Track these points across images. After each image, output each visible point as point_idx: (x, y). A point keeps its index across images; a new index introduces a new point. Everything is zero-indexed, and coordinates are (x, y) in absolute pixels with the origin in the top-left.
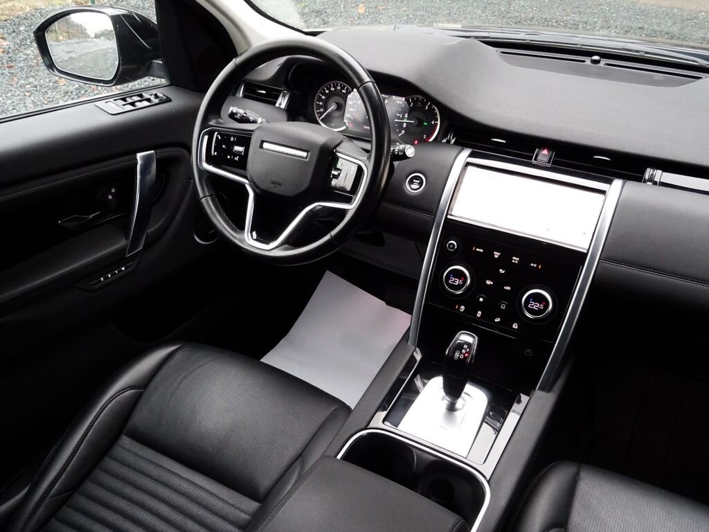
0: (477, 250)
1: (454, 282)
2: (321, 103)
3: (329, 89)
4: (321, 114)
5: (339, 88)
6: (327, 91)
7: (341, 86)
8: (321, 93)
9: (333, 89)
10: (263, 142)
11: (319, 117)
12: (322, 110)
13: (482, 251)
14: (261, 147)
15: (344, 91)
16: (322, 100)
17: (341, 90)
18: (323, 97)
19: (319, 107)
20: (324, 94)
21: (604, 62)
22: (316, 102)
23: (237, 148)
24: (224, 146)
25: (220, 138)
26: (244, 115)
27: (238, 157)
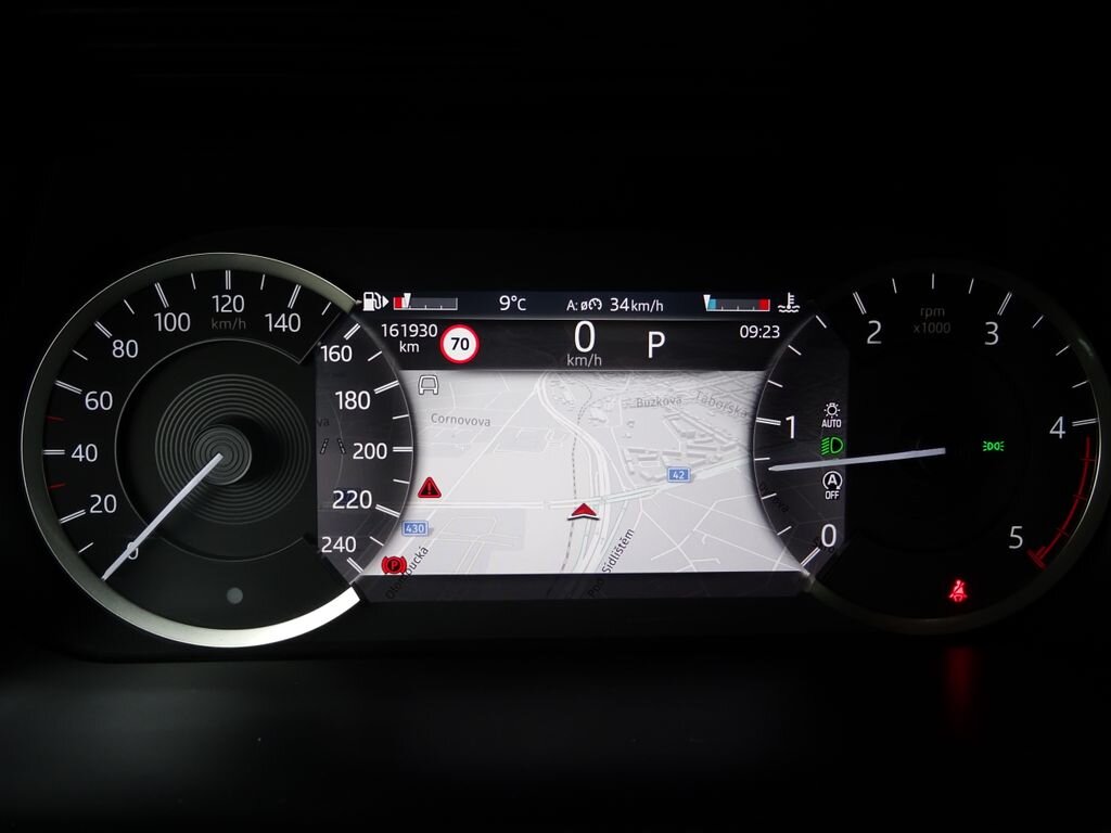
2: (85, 453)
3: (139, 325)
4: (110, 535)
5: (231, 304)
6: (122, 349)
7: (244, 281)
8: (70, 370)
9: (173, 322)
11: (96, 564)
12: (105, 503)
15: (285, 323)
16: (93, 427)
17: (254, 315)
18: (97, 401)
19: (69, 485)
20: (101, 372)
22: (34, 451)
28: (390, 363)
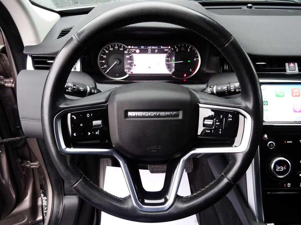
0: (288, 142)
1: (280, 169)
2: (104, 61)
3: (108, 49)
4: (106, 69)
5: (116, 47)
6: (107, 52)
7: (118, 45)
8: (102, 54)
9: (111, 49)
10: (126, 112)
12: (105, 66)
13: (291, 142)
14: (126, 116)
15: (121, 49)
16: (104, 59)
17: (119, 49)
18: (105, 57)
20: (105, 54)
21: (254, 7)
22: (99, 61)
23: (95, 123)
24: (81, 125)
25: (75, 118)
26: (74, 87)
27: (99, 131)
28: (131, 53)
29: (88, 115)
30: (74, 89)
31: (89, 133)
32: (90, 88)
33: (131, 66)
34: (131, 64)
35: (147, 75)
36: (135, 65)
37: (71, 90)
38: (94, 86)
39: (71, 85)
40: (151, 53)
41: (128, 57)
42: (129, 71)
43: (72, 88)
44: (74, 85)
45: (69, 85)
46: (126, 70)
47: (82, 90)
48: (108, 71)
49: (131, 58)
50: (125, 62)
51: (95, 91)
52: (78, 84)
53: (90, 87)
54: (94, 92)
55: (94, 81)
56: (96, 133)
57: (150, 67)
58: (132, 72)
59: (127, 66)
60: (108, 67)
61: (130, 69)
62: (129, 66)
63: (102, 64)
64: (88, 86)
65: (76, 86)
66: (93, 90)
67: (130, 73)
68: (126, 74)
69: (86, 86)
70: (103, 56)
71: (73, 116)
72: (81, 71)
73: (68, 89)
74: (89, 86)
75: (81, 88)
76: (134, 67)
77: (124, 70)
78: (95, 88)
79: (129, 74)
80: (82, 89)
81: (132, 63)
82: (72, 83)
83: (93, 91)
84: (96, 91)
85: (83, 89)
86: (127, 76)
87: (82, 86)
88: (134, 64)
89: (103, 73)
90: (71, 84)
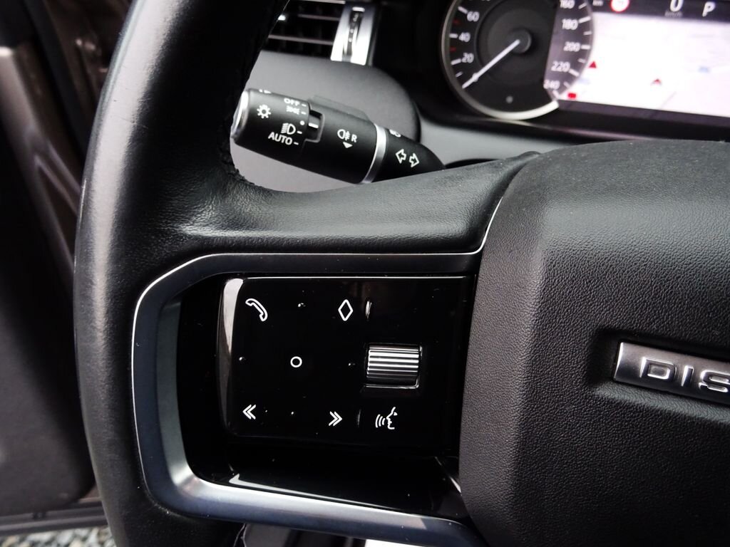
2: (465, 37)
4: (468, 70)
10: (606, 340)
11: (461, 81)
12: (468, 58)
16: (469, 27)
18: (473, 17)
22: (447, 35)
23: (381, 358)
24: (296, 362)
25: (263, 315)
26: (311, 125)
27: (393, 412)
28: (589, 9)
29: (345, 311)
30: (309, 131)
31: (337, 419)
32: (390, 136)
33: (577, 66)
34: (577, 60)
35: (641, 115)
36: (593, 65)
37: (295, 137)
38: (410, 134)
39: (296, 111)
40: (680, 14)
41: (570, 24)
42: (562, 89)
43: (299, 128)
44: (313, 114)
45: (289, 109)
46: (550, 84)
47: (347, 145)
48: (475, 77)
49: (582, 34)
50: (554, 50)
51: (414, 156)
52: (336, 111)
53: (393, 132)
54: (406, 163)
55: (415, 109)
56: (379, 421)
57: (657, 81)
58: (572, 95)
59: (558, 66)
60: (480, 62)
61: (567, 78)
62: (565, 67)
63: (458, 48)
64: (379, 126)
65: (324, 117)
66: (402, 151)
67: (564, 97)
68: (545, 98)
69: (370, 124)
70: (466, 15)
71: (253, 303)
72: (370, 63)
73: (278, 131)
74: (387, 131)
75: (346, 135)
76: (587, 72)
77: (542, 81)
78: (415, 142)
79: (560, 102)
80: (347, 137)
81: (583, 54)
82: (302, 101)
83: (401, 155)
84: (414, 160)
85: (354, 138)
86: (552, 106)
87: (353, 124)
88: (592, 58)
89: (455, 84)
90: (297, 103)
